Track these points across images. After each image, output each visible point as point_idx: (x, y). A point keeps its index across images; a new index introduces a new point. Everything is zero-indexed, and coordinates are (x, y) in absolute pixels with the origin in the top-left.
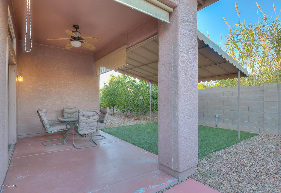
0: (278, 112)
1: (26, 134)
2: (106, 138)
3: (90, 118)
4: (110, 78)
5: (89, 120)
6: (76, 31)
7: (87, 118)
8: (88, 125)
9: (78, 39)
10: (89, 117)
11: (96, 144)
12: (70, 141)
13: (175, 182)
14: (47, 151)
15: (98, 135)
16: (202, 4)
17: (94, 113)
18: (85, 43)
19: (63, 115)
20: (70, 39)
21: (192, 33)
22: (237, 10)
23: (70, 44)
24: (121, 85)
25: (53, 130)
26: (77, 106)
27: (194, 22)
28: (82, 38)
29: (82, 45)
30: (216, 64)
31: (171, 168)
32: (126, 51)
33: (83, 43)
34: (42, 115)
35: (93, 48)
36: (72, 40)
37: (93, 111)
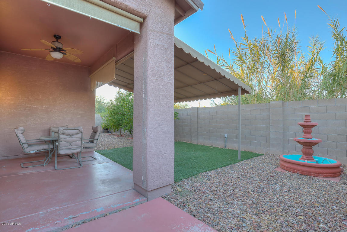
0: (283, 131)
1: (5, 156)
2: (96, 159)
3: (72, 136)
4: (118, 95)
5: (70, 139)
6: (57, 41)
7: (69, 137)
8: (70, 145)
9: (59, 50)
10: (70, 135)
11: (81, 165)
12: (52, 163)
13: (143, 201)
14: (21, 173)
15: (90, 157)
16: (182, 15)
17: (77, 131)
18: (68, 54)
19: (49, 134)
20: (49, 50)
21: (166, 45)
22: (243, 23)
23: (50, 55)
24: (126, 102)
25: (33, 150)
26: (67, 125)
27: (170, 33)
28: (63, 49)
29: (63, 57)
30: (216, 79)
31: (141, 187)
32: (115, 64)
33: (66, 54)
34: (18, 133)
35: (79, 61)
36: (51, 51)
37: (76, 128)
